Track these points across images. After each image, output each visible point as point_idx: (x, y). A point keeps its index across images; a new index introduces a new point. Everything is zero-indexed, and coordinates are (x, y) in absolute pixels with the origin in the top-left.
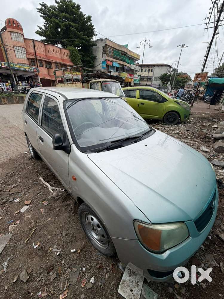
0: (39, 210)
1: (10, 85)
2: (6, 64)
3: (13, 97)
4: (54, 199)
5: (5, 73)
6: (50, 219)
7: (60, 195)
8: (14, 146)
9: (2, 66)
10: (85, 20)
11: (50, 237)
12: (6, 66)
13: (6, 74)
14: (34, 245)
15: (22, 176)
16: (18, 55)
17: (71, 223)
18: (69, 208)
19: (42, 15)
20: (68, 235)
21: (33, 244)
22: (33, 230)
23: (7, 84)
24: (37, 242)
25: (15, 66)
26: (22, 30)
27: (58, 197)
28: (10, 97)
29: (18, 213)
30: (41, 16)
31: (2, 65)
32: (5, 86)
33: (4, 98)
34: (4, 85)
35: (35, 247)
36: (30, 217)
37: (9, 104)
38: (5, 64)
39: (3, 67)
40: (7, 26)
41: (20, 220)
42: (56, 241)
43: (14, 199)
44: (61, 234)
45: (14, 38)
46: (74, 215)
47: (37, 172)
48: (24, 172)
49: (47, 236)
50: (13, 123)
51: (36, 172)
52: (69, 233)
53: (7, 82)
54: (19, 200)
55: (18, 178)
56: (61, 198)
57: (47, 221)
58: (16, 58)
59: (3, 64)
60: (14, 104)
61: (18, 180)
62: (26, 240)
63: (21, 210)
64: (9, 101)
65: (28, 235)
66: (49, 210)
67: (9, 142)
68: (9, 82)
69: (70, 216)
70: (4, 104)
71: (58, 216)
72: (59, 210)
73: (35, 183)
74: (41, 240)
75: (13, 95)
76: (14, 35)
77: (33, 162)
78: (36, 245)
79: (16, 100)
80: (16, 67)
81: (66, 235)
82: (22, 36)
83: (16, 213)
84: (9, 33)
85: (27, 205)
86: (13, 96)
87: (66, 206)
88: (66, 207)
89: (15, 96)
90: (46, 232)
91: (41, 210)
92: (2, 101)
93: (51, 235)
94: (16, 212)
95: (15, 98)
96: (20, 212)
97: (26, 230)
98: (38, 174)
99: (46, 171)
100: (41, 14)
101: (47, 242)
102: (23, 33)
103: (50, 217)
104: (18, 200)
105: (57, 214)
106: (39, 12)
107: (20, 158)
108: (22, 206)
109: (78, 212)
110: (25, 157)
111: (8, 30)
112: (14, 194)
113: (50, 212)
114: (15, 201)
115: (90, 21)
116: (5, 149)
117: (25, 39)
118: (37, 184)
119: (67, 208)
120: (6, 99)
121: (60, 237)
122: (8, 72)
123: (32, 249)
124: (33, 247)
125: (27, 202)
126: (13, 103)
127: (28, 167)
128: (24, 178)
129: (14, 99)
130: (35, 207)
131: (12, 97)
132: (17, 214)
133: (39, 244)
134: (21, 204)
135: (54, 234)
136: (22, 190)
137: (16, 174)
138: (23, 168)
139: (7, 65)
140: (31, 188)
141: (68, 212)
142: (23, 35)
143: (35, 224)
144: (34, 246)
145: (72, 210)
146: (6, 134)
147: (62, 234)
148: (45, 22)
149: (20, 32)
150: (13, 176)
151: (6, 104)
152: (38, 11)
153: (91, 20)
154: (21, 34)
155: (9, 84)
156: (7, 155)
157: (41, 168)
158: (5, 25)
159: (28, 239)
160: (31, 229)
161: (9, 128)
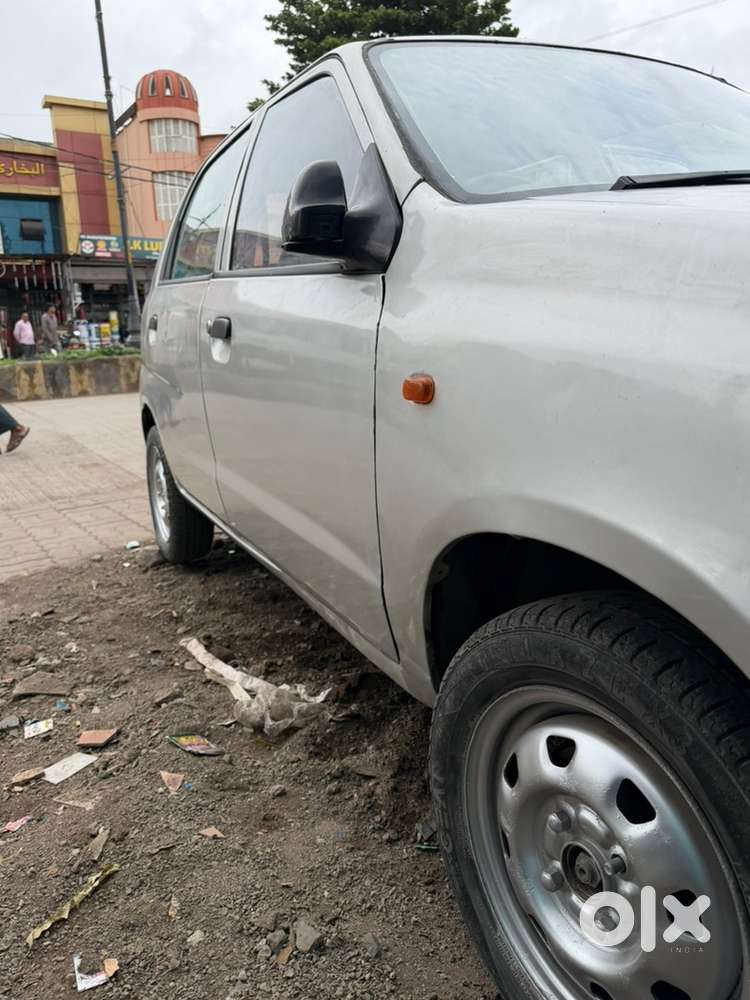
0: (154, 777)
1: (116, 329)
2: (112, 244)
3: (121, 363)
4: (254, 734)
5: (103, 282)
6: (211, 831)
7: (295, 713)
8: (84, 525)
9: (98, 254)
10: (479, 12)
11: (197, 937)
12: (112, 253)
13: (106, 287)
14: (80, 970)
15: (91, 629)
16: (166, 208)
17: (367, 882)
18: (356, 796)
19: (285, 37)
20: (336, 954)
21: (77, 962)
22: (93, 880)
23: (105, 326)
24: (104, 952)
25: (149, 246)
26: (193, 104)
27: (283, 724)
28: (106, 361)
29: (26, 782)
30: (279, 42)
31: (96, 247)
32: (94, 338)
33: (80, 368)
34: (93, 332)
35: (84, 983)
36: (89, 806)
37: (98, 393)
38: (108, 243)
39: (99, 258)
40: (139, 103)
41: (29, 818)
42: (242, 973)
43: (22, 722)
44: (280, 933)
45: (161, 144)
46: (390, 841)
47: (178, 620)
48: (108, 614)
49: (179, 928)
50: (100, 453)
51: (172, 618)
52: (341, 943)
53: (107, 320)
54: (51, 726)
55: (71, 635)
56: (304, 732)
57: (196, 837)
58: (156, 218)
59: (101, 245)
60: (120, 392)
61: (67, 646)
62: (38, 933)
63: (46, 770)
64: (98, 382)
65: (57, 904)
66: (219, 784)
67: (64, 512)
68: (114, 316)
69: (356, 844)
70: (75, 397)
71: (270, 829)
72: (283, 794)
73: (154, 661)
74: (136, 947)
75: (120, 354)
76: (160, 132)
77: (163, 581)
78: (92, 972)
79: (128, 377)
80: (150, 253)
81: (319, 947)
82: (193, 127)
83: (14, 780)
84: (145, 124)
85: (86, 749)
86: (121, 358)
87: (334, 778)
88: (332, 786)
89: (128, 356)
90: (175, 903)
91: (165, 775)
92: (69, 382)
93: (208, 927)
94: (19, 777)
95: (125, 367)
96: (38, 778)
97: (53, 869)
98: (180, 631)
99: (229, 618)
100: (277, 35)
101: (174, 970)
102: (198, 117)
103: (217, 824)
104: (43, 727)
105: (263, 813)
106: (275, 28)
107: (97, 565)
108: (60, 755)
109: (418, 826)
110: (125, 562)
111: (142, 114)
112: (33, 700)
113: (218, 795)
114: (30, 731)
115: (503, 14)
116: (39, 533)
117: (201, 139)
118: (163, 670)
119: (338, 791)
120: (87, 372)
121: (276, 950)
122: (119, 276)
123: (58, 991)
124: (73, 980)
125: (88, 737)
126: (115, 390)
127: (132, 596)
128: (98, 638)
129: (122, 371)
130: (130, 762)
131: (115, 362)
132: (17, 789)
133: (112, 966)
134: (51, 747)
135: (229, 924)
136: (75, 686)
137: (66, 620)
138: (104, 601)
139: (115, 247)
140: (126, 682)
141: (340, 818)
142: (197, 125)
143: (113, 845)
144: (78, 975)
145: (373, 808)
146: (57, 488)
147: (287, 931)
148: (294, 63)
149: (187, 114)
150: (47, 626)
151: (84, 393)
152: (270, 24)
153: (508, 11)
154: (191, 122)
155: (111, 327)
156: (42, 554)
157: (200, 603)
158: (134, 101)
159: (47, 925)
160: (77, 873)
161: (76, 469)
